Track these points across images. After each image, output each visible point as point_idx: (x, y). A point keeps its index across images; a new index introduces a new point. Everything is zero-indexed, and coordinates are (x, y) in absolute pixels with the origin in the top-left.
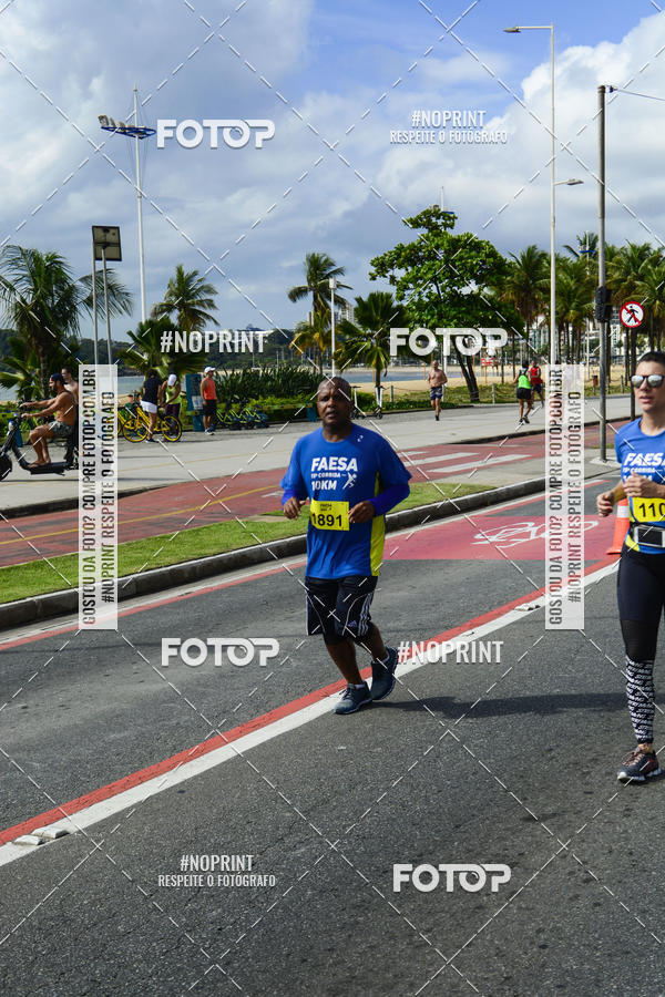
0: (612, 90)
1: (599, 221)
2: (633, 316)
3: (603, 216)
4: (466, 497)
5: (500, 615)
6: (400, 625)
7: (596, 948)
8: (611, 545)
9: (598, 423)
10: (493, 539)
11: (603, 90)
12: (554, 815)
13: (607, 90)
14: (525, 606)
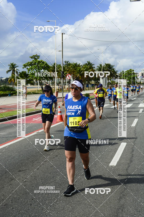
0: (64, 34)
1: (62, 59)
2: (69, 77)
3: (63, 58)
4: (34, 111)
5: (31, 134)
6: (11, 136)
7: (21, 193)
8: (57, 120)
9: (62, 98)
10: (36, 119)
11: (62, 33)
12: (24, 170)
13: (63, 34)
14: (36, 132)
